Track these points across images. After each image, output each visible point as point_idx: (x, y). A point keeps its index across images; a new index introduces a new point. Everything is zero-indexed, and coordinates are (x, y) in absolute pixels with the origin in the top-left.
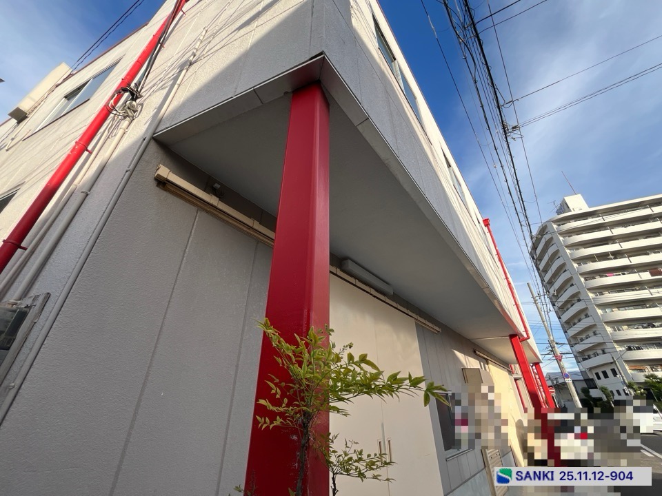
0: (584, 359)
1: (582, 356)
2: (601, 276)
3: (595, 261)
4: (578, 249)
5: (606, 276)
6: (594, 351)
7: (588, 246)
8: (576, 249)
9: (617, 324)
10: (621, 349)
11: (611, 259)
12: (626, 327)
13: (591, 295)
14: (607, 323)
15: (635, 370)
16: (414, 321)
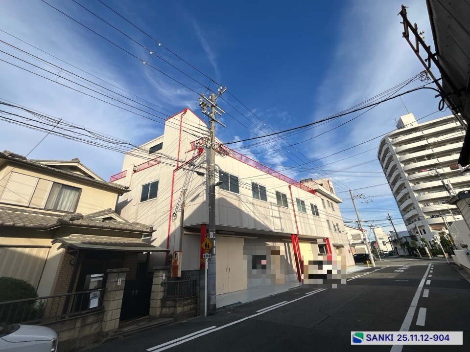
0: (409, 224)
1: (408, 222)
2: (419, 172)
3: (415, 162)
5: (422, 172)
6: (414, 219)
8: (404, 155)
9: (427, 202)
10: (428, 217)
11: (425, 160)
12: (432, 203)
13: (411, 185)
14: (420, 202)
15: (436, 229)
16: (243, 238)
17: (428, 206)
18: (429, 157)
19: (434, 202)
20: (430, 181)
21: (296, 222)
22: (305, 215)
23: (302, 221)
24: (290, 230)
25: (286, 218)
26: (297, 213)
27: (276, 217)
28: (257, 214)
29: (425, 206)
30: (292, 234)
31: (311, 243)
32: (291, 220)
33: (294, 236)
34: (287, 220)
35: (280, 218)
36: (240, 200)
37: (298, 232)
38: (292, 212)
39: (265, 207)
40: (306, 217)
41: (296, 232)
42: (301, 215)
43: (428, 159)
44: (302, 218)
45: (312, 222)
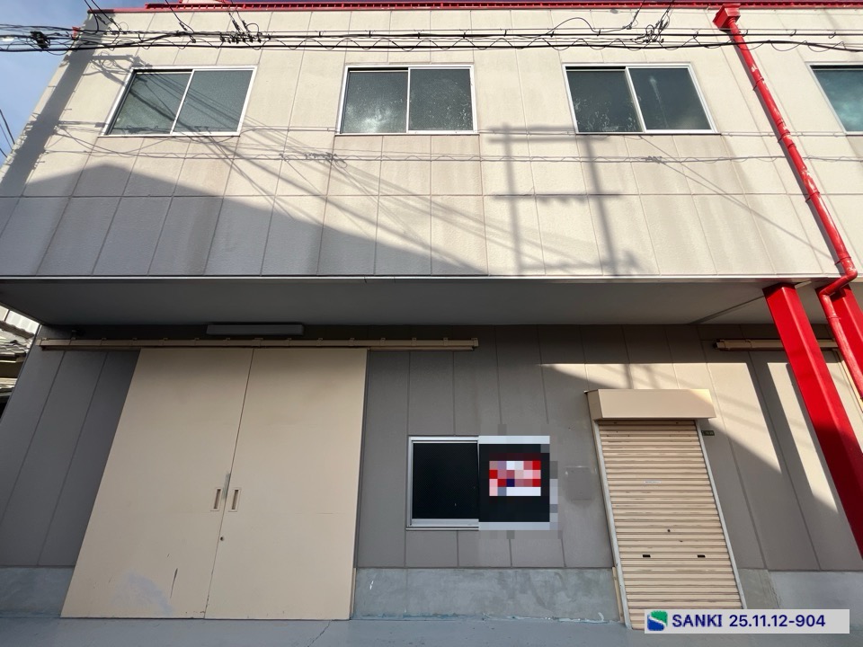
16: (365, 351)
36: (230, 156)
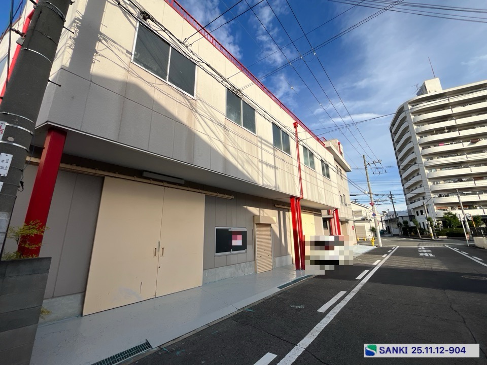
0: (411, 203)
1: (410, 201)
2: (435, 146)
3: (433, 134)
4: (423, 125)
5: (439, 146)
6: (418, 198)
7: (431, 122)
8: (421, 125)
9: (436, 180)
10: (434, 196)
11: (445, 132)
12: (443, 182)
13: (424, 160)
14: (430, 179)
15: (441, 209)
16: (204, 195)
17: (437, 184)
18: (451, 129)
19: (444, 181)
20: (445, 157)
21: (301, 179)
22: (313, 173)
23: (308, 180)
24: (289, 188)
25: (286, 170)
26: (302, 167)
27: (267, 165)
28: (231, 149)
29: (434, 184)
30: (292, 197)
31: (315, 215)
32: (293, 175)
33: (294, 199)
34: (286, 173)
35: (275, 168)
36: (193, 109)
37: (302, 194)
38: (295, 163)
39: (250, 142)
40: (314, 175)
41: (298, 195)
42: (308, 172)
43: (448, 132)
44: (308, 176)
45: (320, 184)
